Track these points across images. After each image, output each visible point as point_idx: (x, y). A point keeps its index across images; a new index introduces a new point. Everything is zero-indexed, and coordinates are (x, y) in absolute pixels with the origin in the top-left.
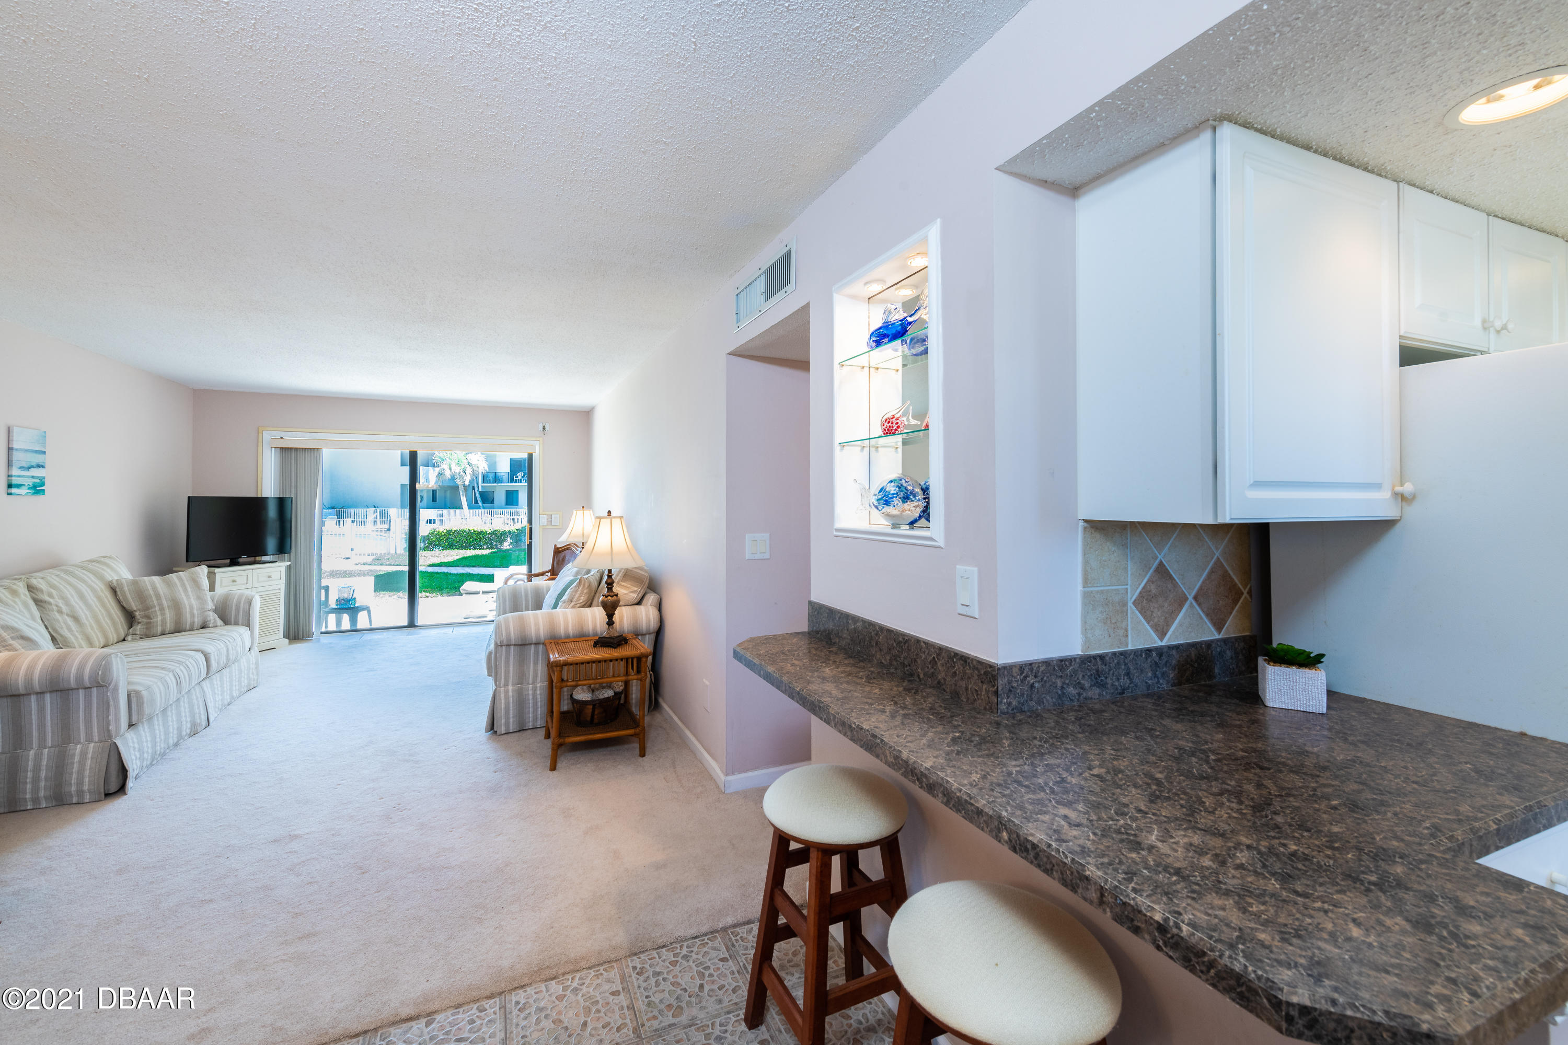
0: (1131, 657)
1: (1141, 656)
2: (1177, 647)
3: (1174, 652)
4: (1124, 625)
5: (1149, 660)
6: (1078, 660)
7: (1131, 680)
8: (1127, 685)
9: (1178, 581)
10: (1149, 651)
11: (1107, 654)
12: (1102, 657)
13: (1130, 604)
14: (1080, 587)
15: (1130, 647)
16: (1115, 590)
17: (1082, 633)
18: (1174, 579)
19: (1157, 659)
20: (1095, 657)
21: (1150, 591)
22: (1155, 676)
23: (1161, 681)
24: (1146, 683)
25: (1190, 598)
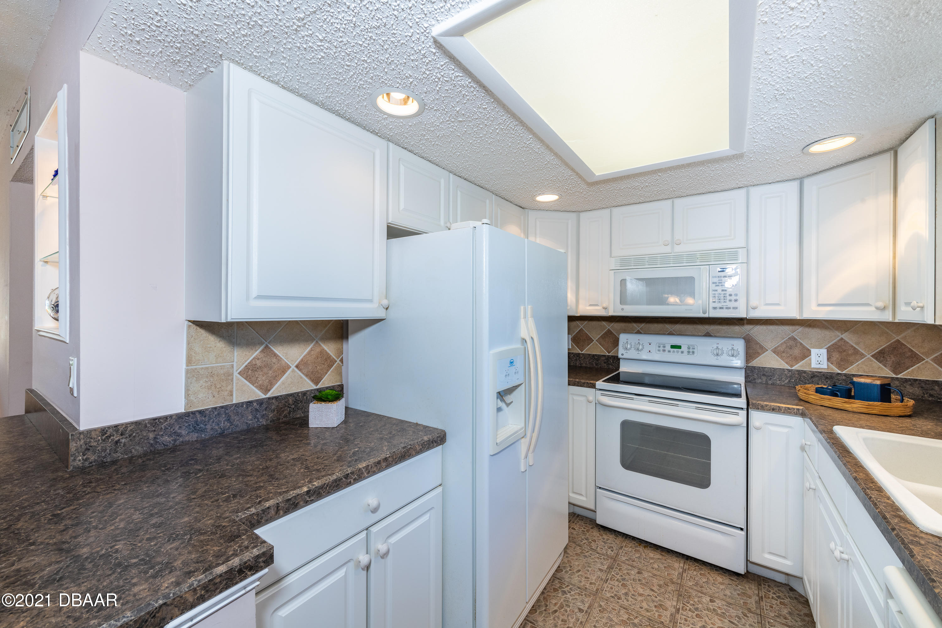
0: (232, 408)
1: (242, 406)
2: (276, 398)
3: (274, 401)
4: (229, 388)
5: (250, 409)
6: (174, 417)
7: (232, 424)
8: (227, 427)
9: (282, 357)
10: (250, 403)
11: (207, 410)
12: (201, 412)
13: (236, 374)
14: (184, 366)
15: (234, 402)
16: (220, 366)
17: (185, 398)
18: (278, 356)
19: (258, 407)
20: (193, 413)
21: (256, 365)
22: (255, 417)
23: (261, 420)
24: (247, 423)
25: (293, 367)
